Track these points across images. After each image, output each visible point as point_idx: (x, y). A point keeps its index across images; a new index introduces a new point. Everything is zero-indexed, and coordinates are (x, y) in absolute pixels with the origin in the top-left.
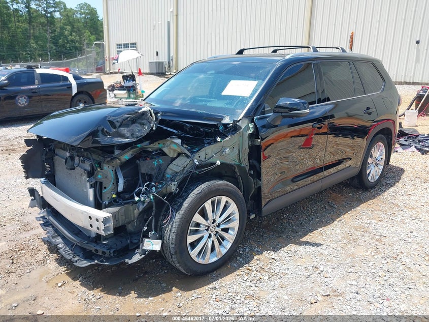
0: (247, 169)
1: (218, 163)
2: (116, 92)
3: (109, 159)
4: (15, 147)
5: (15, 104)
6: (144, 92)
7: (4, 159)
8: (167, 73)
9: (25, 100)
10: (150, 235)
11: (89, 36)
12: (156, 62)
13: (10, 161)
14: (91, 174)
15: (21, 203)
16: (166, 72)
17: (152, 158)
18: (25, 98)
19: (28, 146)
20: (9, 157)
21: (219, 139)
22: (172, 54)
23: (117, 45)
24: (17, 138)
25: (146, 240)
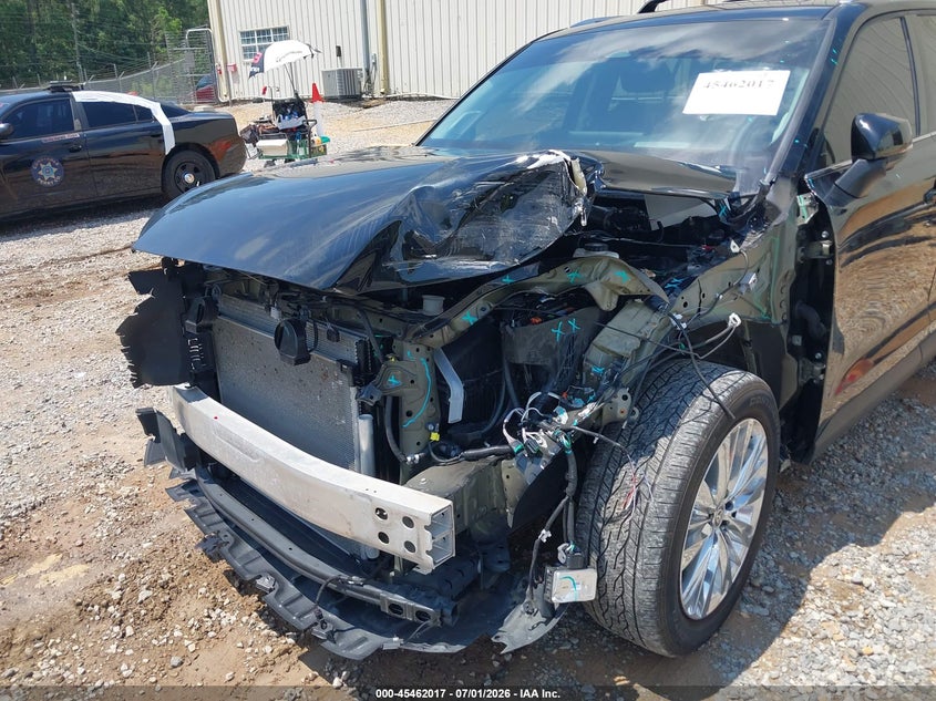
0: (784, 334)
1: (735, 320)
2: (261, 143)
3: (422, 326)
4: (51, 286)
5: (32, 180)
6: (329, 140)
7: (26, 318)
8: (364, 96)
9: (55, 170)
10: (561, 557)
11: (168, 21)
12: (339, 71)
13: (44, 324)
14: (364, 373)
15: (100, 440)
16: (362, 94)
17: (545, 319)
18: (54, 166)
19: (141, 291)
20: (39, 312)
21: (734, 247)
22: (376, 48)
23: (242, 33)
24: (46, 264)
25: (558, 574)
